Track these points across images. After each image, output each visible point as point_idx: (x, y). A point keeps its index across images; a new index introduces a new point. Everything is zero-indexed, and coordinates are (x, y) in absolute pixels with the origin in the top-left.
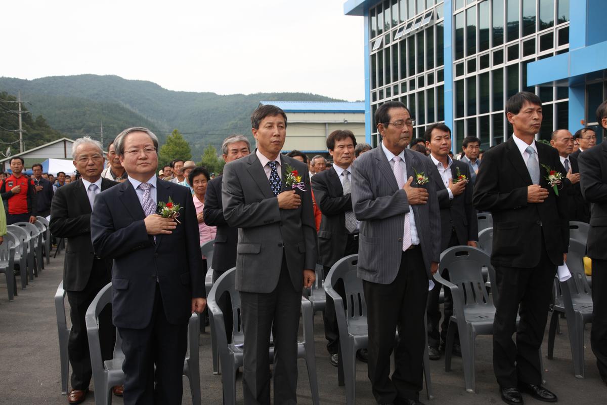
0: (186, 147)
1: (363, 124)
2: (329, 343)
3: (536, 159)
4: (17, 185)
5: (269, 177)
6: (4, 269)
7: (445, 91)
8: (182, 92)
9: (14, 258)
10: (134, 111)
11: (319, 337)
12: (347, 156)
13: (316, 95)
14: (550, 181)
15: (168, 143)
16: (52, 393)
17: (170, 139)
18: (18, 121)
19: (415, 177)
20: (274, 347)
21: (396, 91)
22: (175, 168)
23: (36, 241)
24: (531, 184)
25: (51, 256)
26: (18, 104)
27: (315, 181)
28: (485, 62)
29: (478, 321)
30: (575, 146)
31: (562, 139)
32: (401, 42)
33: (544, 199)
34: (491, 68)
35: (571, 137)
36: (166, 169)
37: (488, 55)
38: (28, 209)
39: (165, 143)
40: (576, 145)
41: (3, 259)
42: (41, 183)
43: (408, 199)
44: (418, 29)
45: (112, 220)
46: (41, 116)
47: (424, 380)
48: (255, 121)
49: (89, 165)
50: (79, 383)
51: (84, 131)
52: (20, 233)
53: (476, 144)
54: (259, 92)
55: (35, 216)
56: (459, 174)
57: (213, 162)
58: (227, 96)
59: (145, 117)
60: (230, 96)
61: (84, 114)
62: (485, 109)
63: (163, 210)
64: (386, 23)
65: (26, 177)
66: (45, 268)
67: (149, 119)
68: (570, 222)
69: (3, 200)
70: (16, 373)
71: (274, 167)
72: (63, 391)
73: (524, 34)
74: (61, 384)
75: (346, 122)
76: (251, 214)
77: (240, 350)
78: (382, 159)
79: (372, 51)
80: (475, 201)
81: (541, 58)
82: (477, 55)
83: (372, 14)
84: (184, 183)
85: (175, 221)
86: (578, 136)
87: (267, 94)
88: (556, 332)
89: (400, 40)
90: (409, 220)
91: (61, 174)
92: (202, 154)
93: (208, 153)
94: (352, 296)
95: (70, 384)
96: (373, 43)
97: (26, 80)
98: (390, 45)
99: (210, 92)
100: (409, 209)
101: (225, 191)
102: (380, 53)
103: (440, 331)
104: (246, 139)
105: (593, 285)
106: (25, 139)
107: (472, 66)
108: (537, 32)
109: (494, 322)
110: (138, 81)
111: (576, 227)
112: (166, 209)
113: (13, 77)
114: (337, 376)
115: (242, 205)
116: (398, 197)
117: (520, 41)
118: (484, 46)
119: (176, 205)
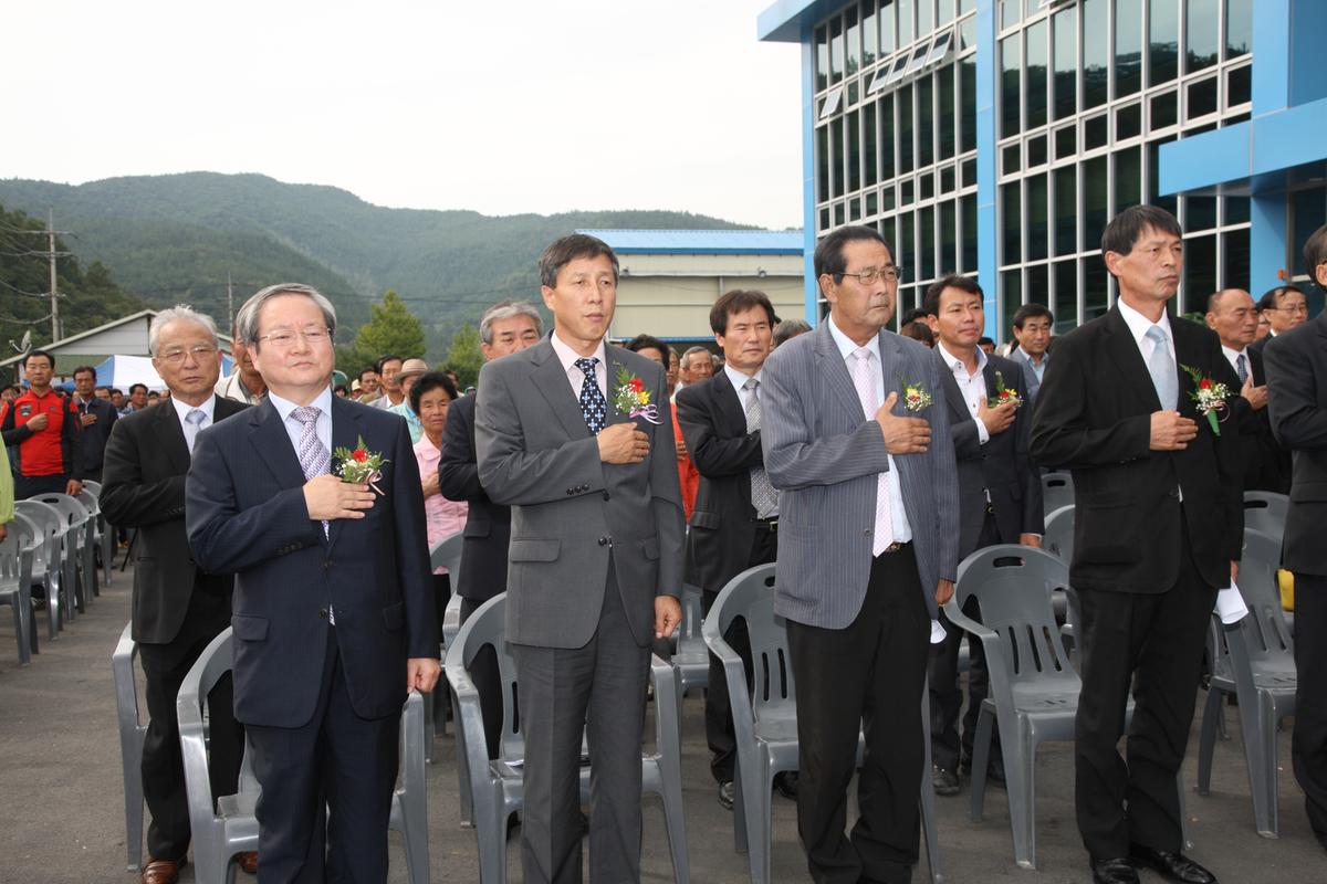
0: (413, 329)
1: (801, 278)
2: (715, 760)
3: (1168, 354)
4: (39, 412)
5: (578, 395)
6: (9, 596)
7: (979, 207)
8: (406, 211)
9: (30, 571)
10: (301, 251)
11: (694, 745)
12: (755, 347)
13: (697, 216)
14: (1199, 402)
15: (375, 321)
16: (105, 869)
17: (379, 311)
18: (48, 275)
19: (902, 394)
20: (590, 768)
21: (872, 207)
22: (384, 375)
23: (82, 535)
24: (1159, 408)
25: (113, 568)
26: (49, 237)
27: (684, 402)
28: (1066, 143)
29: (1043, 711)
30: (1261, 326)
31: (1233, 309)
32: (882, 100)
33: (1188, 442)
34: (1080, 155)
35: (1252, 305)
36: (365, 376)
37: (1074, 128)
38: (63, 464)
39: (368, 322)
40: (1263, 323)
41: (8, 573)
42: (93, 408)
43: (887, 442)
44: (919, 72)
45: (233, 489)
46: (98, 264)
47: (922, 840)
48: (547, 270)
49: (186, 368)
50: (164, 845)
51: (192, 295)
52: (46, 518)
53: (1042, 320)
54: (574, 210)
55: (80, 480)
56: (1001, 386)
57: (472, 363)
58: (503, 218)
59: (324, 263)
60: (510, 219)
61: (193, 257)
62: (1065, 245)
63: (344, 466)
64: (849, 58)
65: (60, 396)
66: (101, 594)
67: (334, 269)
68: (1246, 493)
69: (7, 445)
70: (29, 824)
71: (591, 372)
72: (130, 863)
73: (1153, 82)
74: (126, 846)
75: (763, 275)
76: (538, 475)
77: (516, 773)
78: (828, 354)
79: (820, 120)
80: (1034, 446)
81: (1189, 133)
82: (1050, 128)
83: (820, 38)
84: (402, 409)
85: (372, 490)
86: (1267, 303)
87: (592, 213)
88: (1217, 736)
89: (880, 96)
90: (889, 487)
91: (138, 389)
92: (449, 344)
93: (462, 343)
94: (765, 656)
95: (145, 847)
96: (822, 103)
97: (67, 185)
98: (858, 106)
99: (467, 209)
100: (887, 463)
101: (482, 424)
102: (837, 124)
103: (961, 732)
104: (533, 310)
105: (1297, 631)
106: (65, 314)
107: (1038, 152)
108: (1181, 78)
109: (1078, 714)
110: (308, 187)
111: (1263, 504)
112: (352, 463)
113: (37, 179)
114: (730, 830)
115: (518, 454)
116: (866, 436)
117: (1144, 96)
118: (1065, 108)
119: (373, 454)
